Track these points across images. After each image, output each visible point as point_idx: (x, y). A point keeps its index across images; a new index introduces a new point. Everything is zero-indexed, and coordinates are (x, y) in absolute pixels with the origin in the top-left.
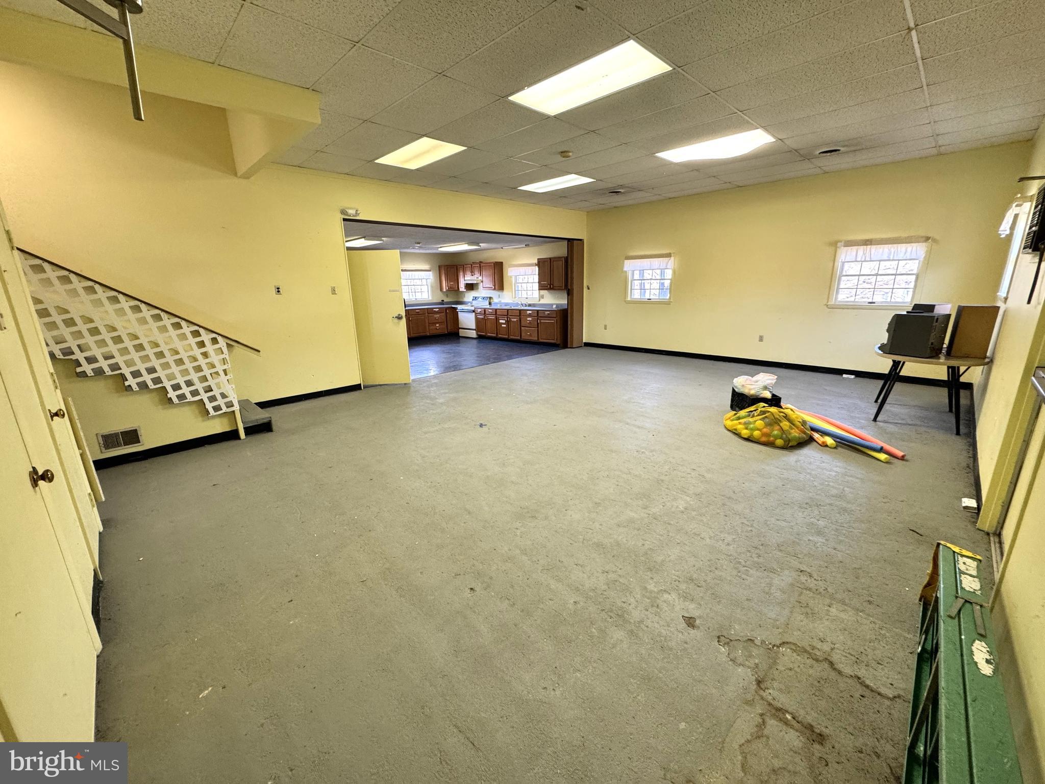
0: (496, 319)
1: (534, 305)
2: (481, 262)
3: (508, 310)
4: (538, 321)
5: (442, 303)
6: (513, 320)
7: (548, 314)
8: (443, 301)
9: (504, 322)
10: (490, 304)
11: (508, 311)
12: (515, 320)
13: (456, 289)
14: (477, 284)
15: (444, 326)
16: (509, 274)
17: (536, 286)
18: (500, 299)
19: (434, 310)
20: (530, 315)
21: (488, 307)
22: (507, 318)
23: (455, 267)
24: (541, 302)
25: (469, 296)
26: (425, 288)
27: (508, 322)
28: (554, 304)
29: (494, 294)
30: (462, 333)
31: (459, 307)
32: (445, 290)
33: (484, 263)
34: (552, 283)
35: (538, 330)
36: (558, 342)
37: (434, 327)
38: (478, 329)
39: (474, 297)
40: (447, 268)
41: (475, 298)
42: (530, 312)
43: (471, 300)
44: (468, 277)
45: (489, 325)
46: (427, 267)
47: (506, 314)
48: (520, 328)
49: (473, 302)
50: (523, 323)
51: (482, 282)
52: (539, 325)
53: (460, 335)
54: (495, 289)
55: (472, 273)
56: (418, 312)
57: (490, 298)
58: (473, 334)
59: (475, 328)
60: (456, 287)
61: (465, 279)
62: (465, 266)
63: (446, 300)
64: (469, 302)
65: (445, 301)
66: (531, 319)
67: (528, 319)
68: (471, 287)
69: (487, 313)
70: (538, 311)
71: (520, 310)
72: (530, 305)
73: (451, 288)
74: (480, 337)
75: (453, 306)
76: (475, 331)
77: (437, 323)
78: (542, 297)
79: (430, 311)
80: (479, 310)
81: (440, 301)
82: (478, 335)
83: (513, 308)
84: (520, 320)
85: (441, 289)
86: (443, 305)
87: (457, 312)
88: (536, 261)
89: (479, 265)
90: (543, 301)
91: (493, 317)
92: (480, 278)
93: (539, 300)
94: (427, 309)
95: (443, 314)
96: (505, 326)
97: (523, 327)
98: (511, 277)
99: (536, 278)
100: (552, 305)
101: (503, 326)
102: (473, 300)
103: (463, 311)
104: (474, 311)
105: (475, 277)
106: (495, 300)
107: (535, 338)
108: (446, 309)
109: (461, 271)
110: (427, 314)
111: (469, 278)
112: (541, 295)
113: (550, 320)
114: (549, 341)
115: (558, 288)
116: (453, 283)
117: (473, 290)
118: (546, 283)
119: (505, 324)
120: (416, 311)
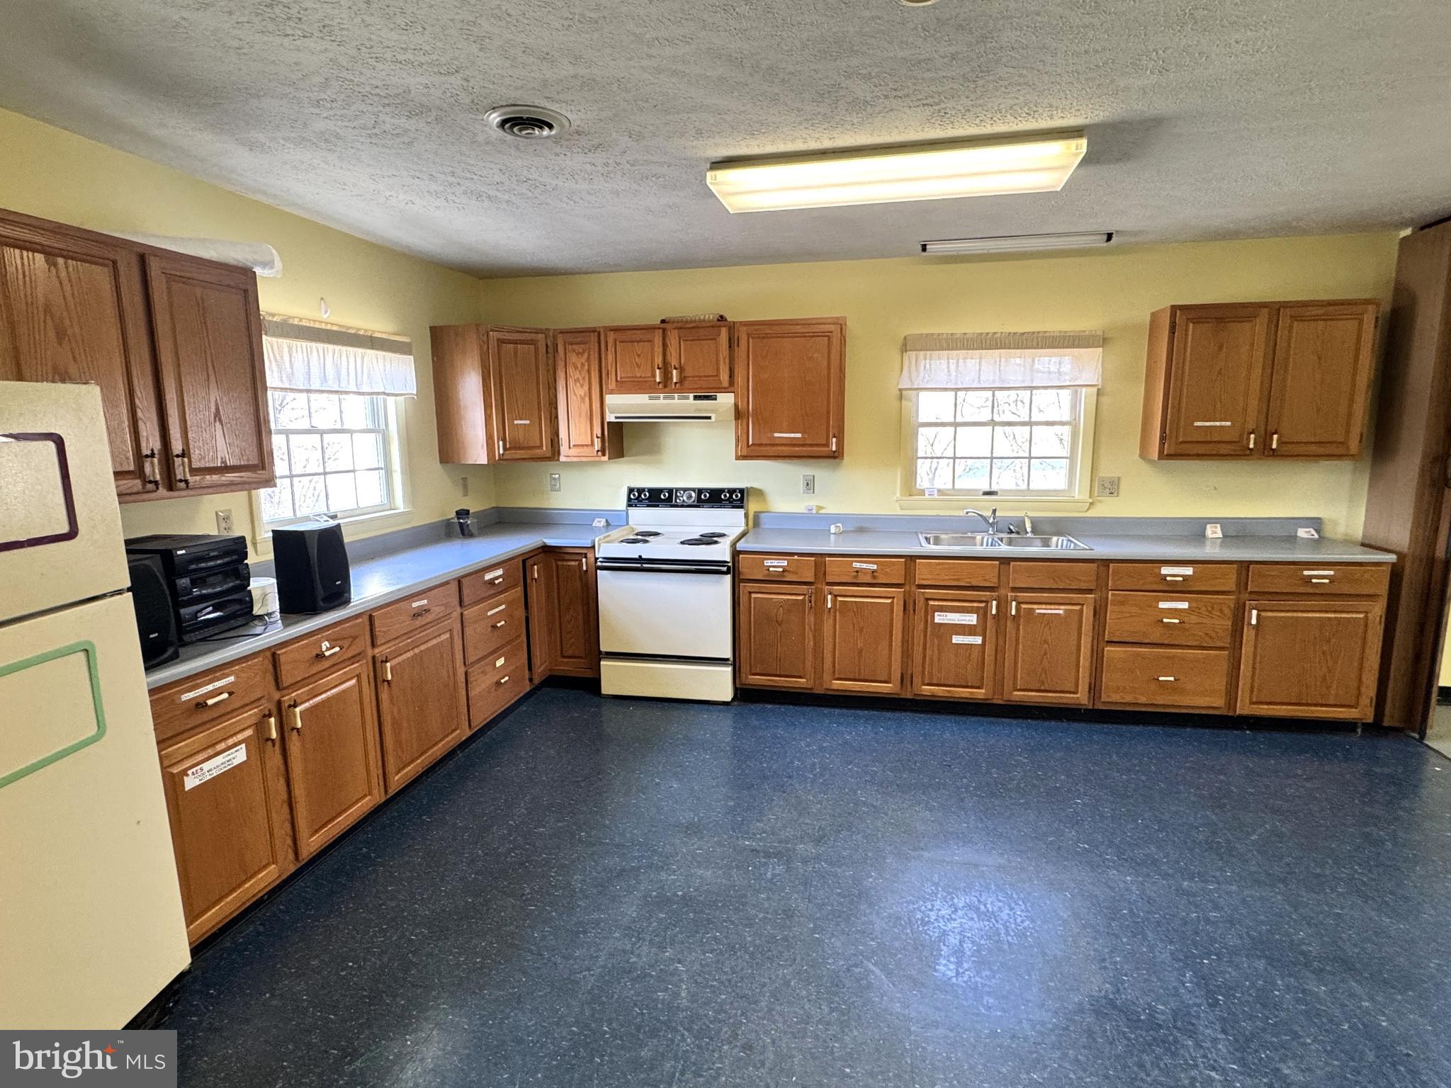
0: (909, 605)
5: (464, 523)
6: (1040, 610)
7: (1325, 580)
9: (967, 619)
12: (1060, 610)
13: (546, 449)
19: (487, 577)
22: (1002, 599)
23: (542, 336)
24: (1103, 512)
27: (999, 622)
30: (620, 679)
37: (489, 681)
40: (499, 341)
42: (1188, 571)
47: (990, 584)
48: (1093, 653)
49: (639, 512)
50: (1121, 622)
53: (610, 691)
55: (670, 368)
56: (425, 611)
58: (711, 684)
59: (726, 654)
60: (546, 441)
62: (612, 337)
66: (1185, 605)
70: (1243, 567)
71: (1103, 564)
73: (518, 447)
76: (723, 670)
77: (499, 650)
78: (1105, 489)
79: (470, 592)
80: (778, 562)
84: (1098, 613)
85: (450, 454)
89: (721, 335)
91: (883, 598)
92: (729, 398)
93: (1092, 503)
94: (459, 578)
95: (519, 591)
96: (977, 640)
97: (1116, 643)
101: (957, 640)
103: (641, 567)
106: (786, 502)
107: (1205, 697)
108: (526, 560)
109: (580, 360)
110: (458, 611)
111: (640, 399)
112: (1102, 480)
113: (1335, 612)
114: (1313, 708)
115: (1313, 449)
116: (528, 422)
117: (623, 456)
118: (1229, 424)
119: (979, 630)
120: (415, 605)
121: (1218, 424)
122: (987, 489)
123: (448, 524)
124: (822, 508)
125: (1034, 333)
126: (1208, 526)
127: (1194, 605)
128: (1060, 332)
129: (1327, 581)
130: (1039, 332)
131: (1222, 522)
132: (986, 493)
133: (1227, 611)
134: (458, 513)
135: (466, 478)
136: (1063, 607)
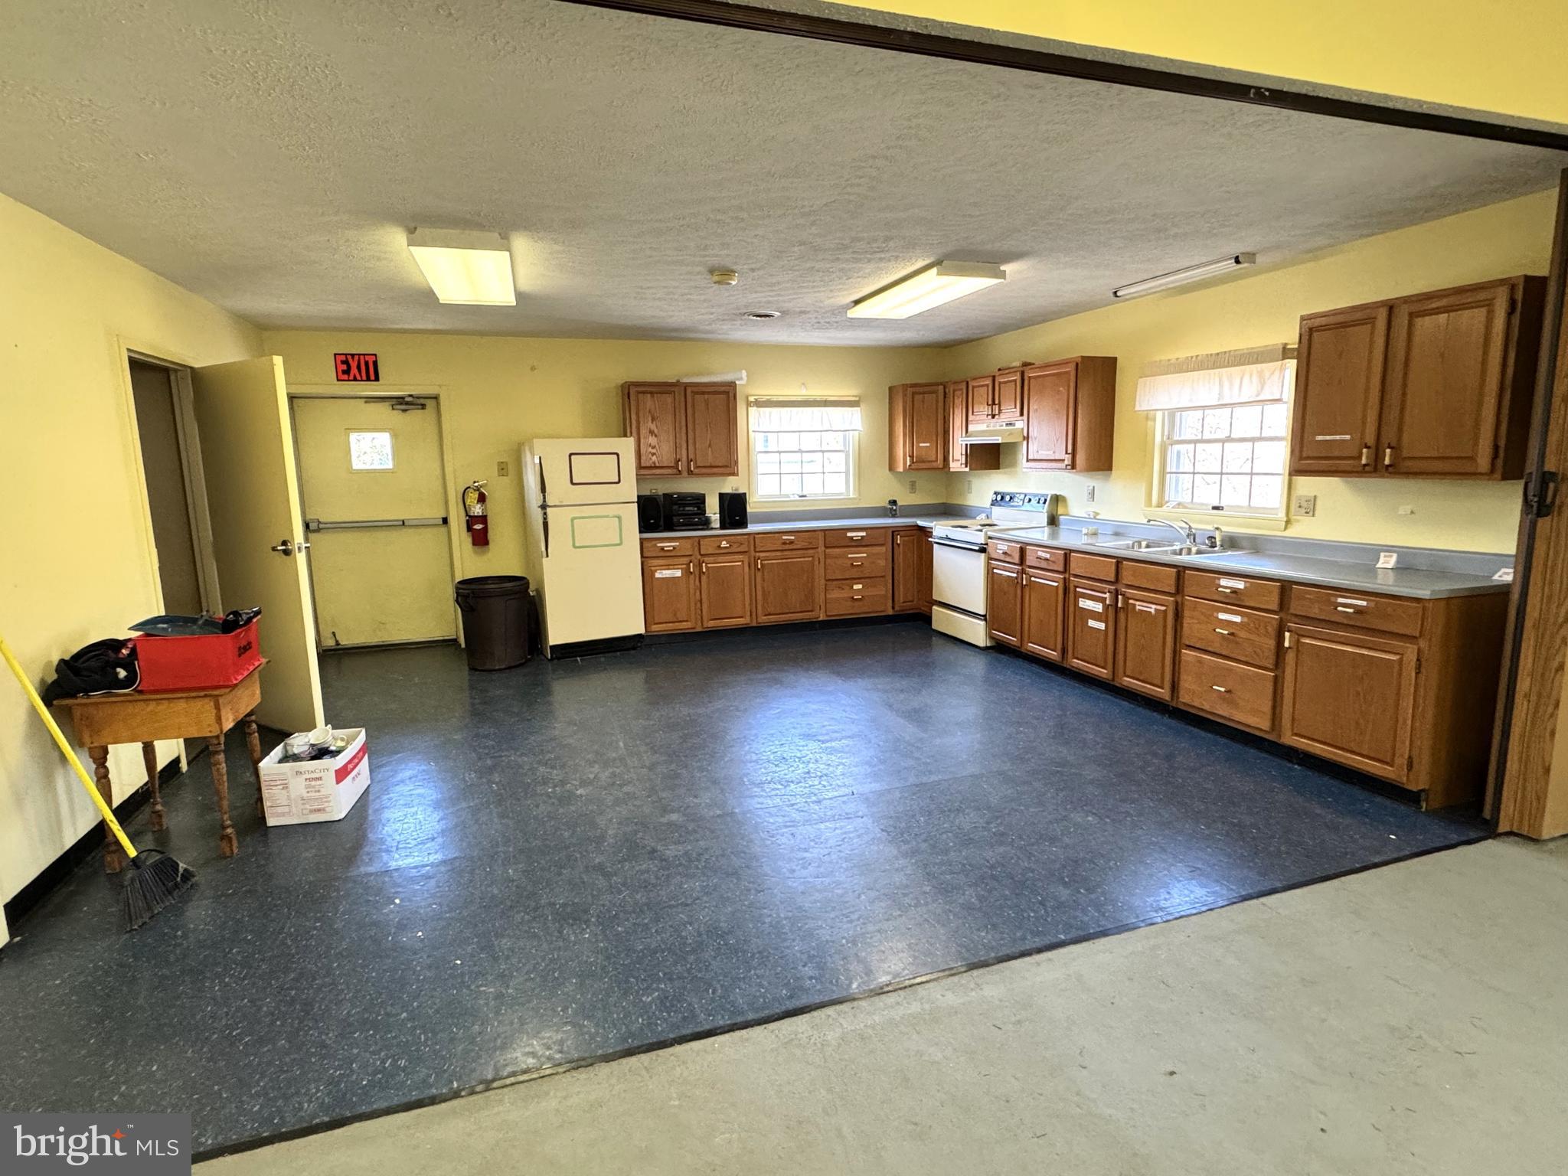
0: (1066, 590)
1: (1255, 545)
2: (1025, 364)
3: (1119, 561)
4: (1280, 639)
5: (892, 508)
6: (1139, 606)
7: (1359, 611)
8: (894, 502)
9: (1098, 607)
10: (1053, 521)
11: (1118, 563)
12: (1152, 609)
13: (940, 463)
14: (1012, 447)
15: (882, 590)
16: (1143, 404)
17: (1278, 455)
18: (1092, 508)
19: (849, 534)
20: (1234, 600)
21: (1042, 535)
22: (1117, 593)
23: (941, 387)
24: (1295, 532)
25: (982, 489)
26: (838, 462)
27: (1116, 613)
28: (1389, 549)
29: (1073, 486)
30: (941, 620)
31: (940, 528)
32: (901, 469)
33: (1041, 368)
34: (1389, 436)
35: (1277, 682)
36: (1419, 781)
37: (845, 594)
38: (992, 618)
39: (996, 493)
40: (914, 394)
41: (1002, 499)
42: (1240, 585)
43: (988, 504)
44: (978, 422)
45: (1033, 603)
46: (848, 392)
47: (1112, 579)
48: (1176, 653)
49: (996, 510)
50: (1192, 627)
51: (1027, 438)
52: (1290, 657)
53: (935, 626)
54: (1073, 466)
55: (995, 404)
56: (791, 542)
57: (1057, 499)
58: (977, 633)
59: (982, 612)
60: (940, 457)
61: (971, 428)
62: (971, 384)
63: (905, 499)
64: (981, 510)
65: (899, 503)
66: (1237, 619)
67: (1222, 616)
68: (989, 457)
69: (1030, 560)
70: (1286, 586)
71: (1181, 570)
72: (1232, 543)
73: (921, 461)
74: (999, 649)
75: (921, 523)
76: (983, 623)
77: (858, 580)
78: (1301, 507)
79: (835, 539)
80: (1003, 547)
81: (885, 503)
82: (992, 637)
83: (1143, 552)
84: (1178, 616)
85: (892, 467)
86: (894, 516)
87: (930, 546)
88: (1290, 335)
89: (1018, 377)
90: (1305, 529)
91: (1053, 581)
92: (1020, 425)
93: (1288, 522)
94: (824, 531)
95: (883, 549)
96: (1102, 626)
97: (1189, 647)
98: (1149, 416)
99: (1281, 419)
100: (1374, 551)
101: (1092, 623)
102: (993, 504)
103: (949, 543)
104: (983, 550)
105: (998, 424)
106: (1077, 508)
107: (1253, 717)
108: (895, 531)
109: (959, 401)
110: (822, 549)
111: (983, 427)
112: (1299, 498)
113: (1370, 649)
114: (1349, 755)
115: (1439, 466)
116: (928, 445)
117: (999, 469)
118: (1348, 437)
119: (1103, 618)
120: (784, 537)
121: (1338, 437)
122: (1216, 504)
123: (885, 508)
124: (1097, 514)
125: (1225, 352)
126: (1382, 554)
127: (1246, 620)
128: (1248, 349)
129: (1351, 610)
130: (1230, 351)
131: (1404, 553)
132: (1215, 508)
133: (1270, 629)
134: (890, 502)
135: (915, 482)
136: (1154, 606)
